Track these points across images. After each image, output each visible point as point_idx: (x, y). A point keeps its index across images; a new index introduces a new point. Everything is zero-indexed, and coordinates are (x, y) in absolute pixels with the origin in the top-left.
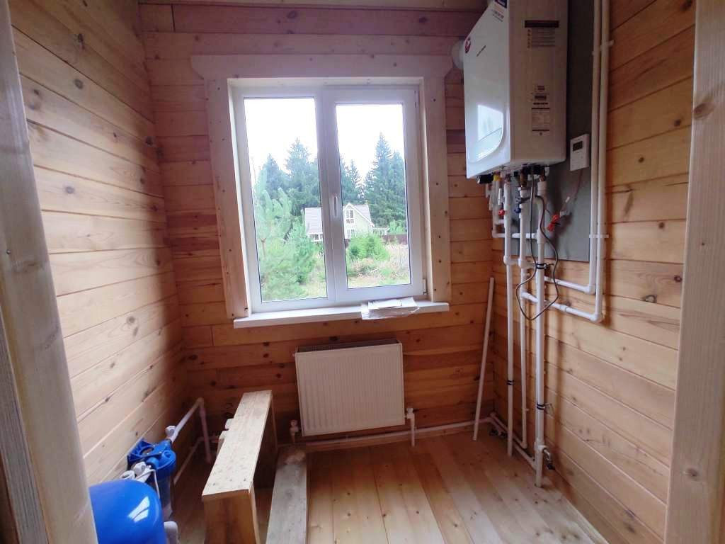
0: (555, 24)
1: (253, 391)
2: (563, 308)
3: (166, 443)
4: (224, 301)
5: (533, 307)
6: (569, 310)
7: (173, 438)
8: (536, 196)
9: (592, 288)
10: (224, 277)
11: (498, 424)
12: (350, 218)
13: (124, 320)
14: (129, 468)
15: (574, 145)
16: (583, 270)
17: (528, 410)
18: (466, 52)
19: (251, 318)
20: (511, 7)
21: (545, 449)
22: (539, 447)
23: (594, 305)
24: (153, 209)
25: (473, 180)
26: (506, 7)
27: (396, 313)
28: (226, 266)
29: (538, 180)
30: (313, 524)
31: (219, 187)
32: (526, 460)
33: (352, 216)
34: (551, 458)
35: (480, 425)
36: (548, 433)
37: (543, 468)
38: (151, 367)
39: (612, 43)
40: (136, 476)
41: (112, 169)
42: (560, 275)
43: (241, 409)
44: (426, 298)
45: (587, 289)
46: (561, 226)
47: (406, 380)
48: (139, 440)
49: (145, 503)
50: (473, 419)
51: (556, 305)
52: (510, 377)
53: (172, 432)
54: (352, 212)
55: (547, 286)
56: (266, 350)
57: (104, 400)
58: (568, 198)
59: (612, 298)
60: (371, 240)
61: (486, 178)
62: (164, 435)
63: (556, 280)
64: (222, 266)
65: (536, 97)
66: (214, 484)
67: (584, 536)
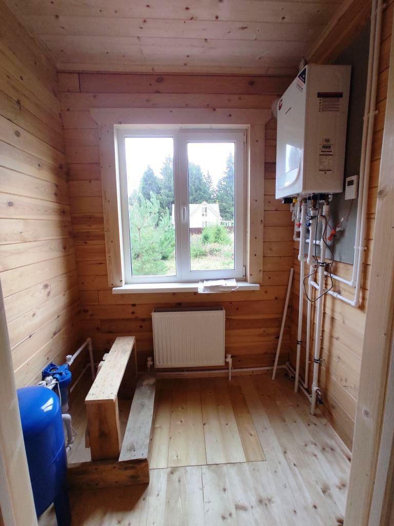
0: (340, 95)
1: (124, 336)
2: (335, 294)
3: (66, 366)
4: (107, 275)
5: (317, 291)
6: (339, 296)
7: (70, 363)
8: (322, 215)
9: (353, 283)
10: (107, 258)
11: (290, 370)
12: (204, 213)
13: (41, 286)
14: (43, 379)
15: (348, 182)
16: (349, 269)
17: (310, 362)
18: (280, 110)
19: (125, 287)
20: (307, 83)
21: (318, 390)
22: (315, 388)
23: (354, 295)
24: (62, 213)
25: (279, 200)
26: (304, 82)
27: (222, 290)
28: (109, 252)
29: (323, 204)
30: (157, 425)
31: (106, 199)
32: (306, 396)
33: (206, 212)
34: (321, 396)
35: (277, 369)
36: (321, 380)
37: (316, 402)
38: (58, 317)
39: (377, 112)
40: (47, 384)
41: (36, 188)
42: (335, 272)
43: (114, 347)
44: (244, 280)
45: (350, 283)
46: (338, 237)
47: (227, 336)
48: (49, 363)
49: (51, 401)
50: (273, 365)
51: (331, 292)
52: (299, 339)
53: (70, 359)
54: (206, 208)
55: (327, 279)
56: (133, 309)
57: (28, 337)
58: (342, 219)
59: (366, 291)
60: (219, 230)
61: (288, 200)
62: (64, 361)
63: (332, 275)
64: (107, 251)
65: (323, 147)
66: (93, 395)
67: (338, 450)
